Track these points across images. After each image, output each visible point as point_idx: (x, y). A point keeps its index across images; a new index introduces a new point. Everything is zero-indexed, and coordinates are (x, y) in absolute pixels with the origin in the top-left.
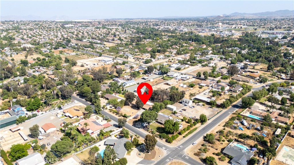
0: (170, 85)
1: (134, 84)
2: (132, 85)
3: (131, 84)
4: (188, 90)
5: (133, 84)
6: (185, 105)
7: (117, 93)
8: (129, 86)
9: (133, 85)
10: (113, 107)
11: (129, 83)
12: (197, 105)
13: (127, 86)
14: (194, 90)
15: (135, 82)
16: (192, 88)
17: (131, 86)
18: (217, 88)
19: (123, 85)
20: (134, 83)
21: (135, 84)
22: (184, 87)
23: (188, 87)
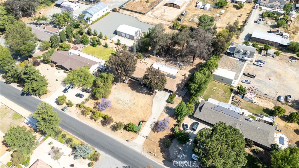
0: (178, 7)
1: (106, 12)
2: (103, 16)
3: (101, 13)
4: (218, 15)
5: (104, 14)
6: (243, 60)
7: (78, 44)
8: (98, 19)
9: (106, 15)
10: (86, 95)
11: (95, 12)
12: (265, 56)
13: (93, 19)
14: (228, 15)
15: (107, 8)
16: (223, 11)
17: (101, 18)
18: (269, 5)
19: (85, 18)
20: (105, 9)
21: (108, 13)
22: (208, 9)
23: (215, 8)
